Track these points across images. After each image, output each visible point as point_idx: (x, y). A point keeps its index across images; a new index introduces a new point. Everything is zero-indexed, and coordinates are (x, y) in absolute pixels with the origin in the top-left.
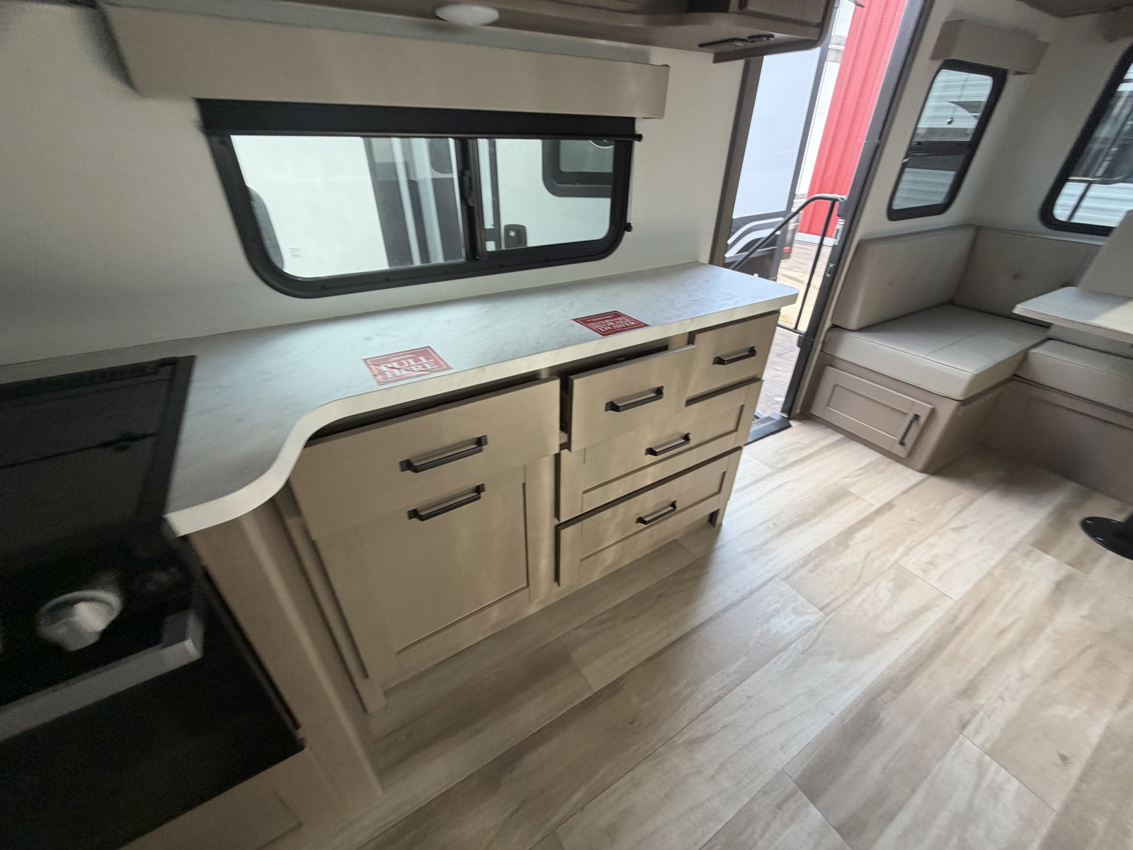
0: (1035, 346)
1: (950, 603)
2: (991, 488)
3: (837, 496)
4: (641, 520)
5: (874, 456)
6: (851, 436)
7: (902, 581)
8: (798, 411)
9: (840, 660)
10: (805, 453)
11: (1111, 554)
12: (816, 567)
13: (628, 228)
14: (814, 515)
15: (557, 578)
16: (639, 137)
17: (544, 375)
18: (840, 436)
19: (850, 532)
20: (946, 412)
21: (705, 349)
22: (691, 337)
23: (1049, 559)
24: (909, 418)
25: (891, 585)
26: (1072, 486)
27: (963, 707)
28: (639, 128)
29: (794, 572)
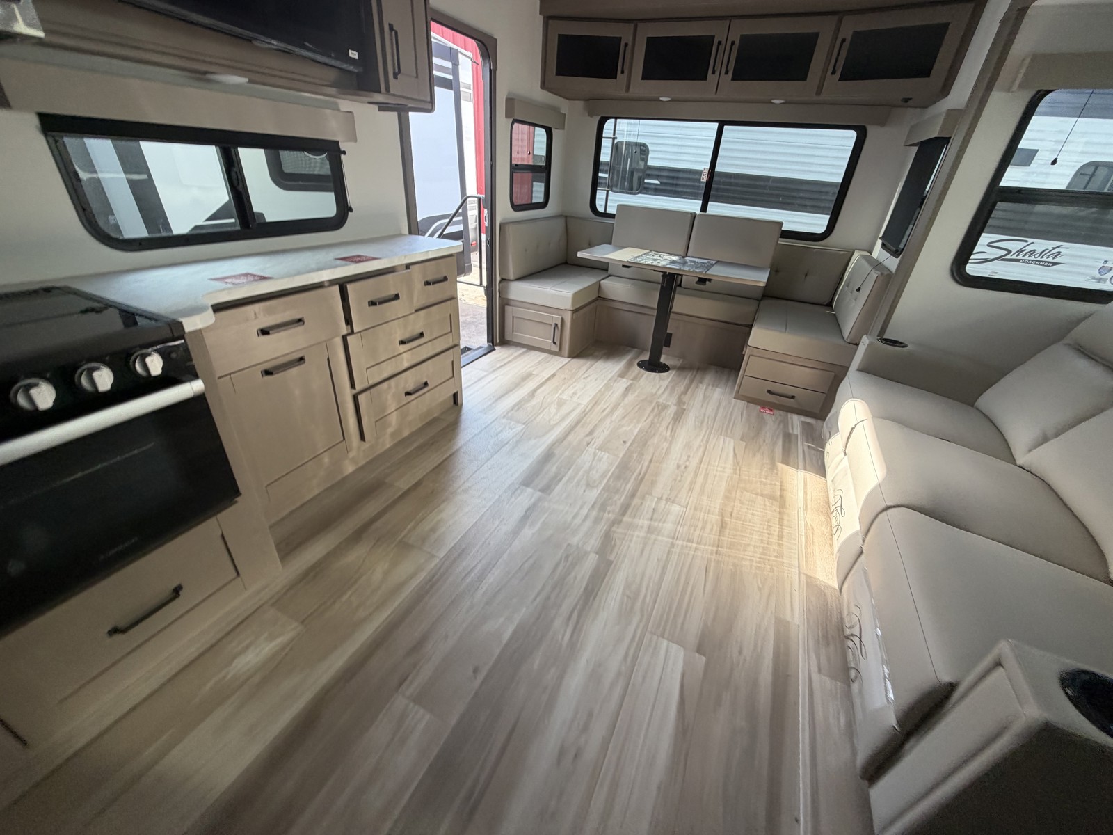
0: (602, 279)
1: (583, 406)
2: (599, 360)
3: (526, 377)
4: (408, 394)
5: (544, 355)
6: (531, 348)
7: (561, 403)
8: (498, 341)
9: (535, 439)
10: (506, 361)
11: (648, 373)
12: (518, 409)
13: (351, 210)
14: (515, 387)
15: (362, 438)
16: (344, 153)
17: (326, 284)
18: (524, 350)
19: (535, 390)
20: (568, 317)
21: (417, 275)
22: (408, 266)
23: (624, 380)
24: (553, 326)
25: (556, 406)
26: (636, 350)
27: (588, 439)
28: (343, 147)
29: (507, 413)
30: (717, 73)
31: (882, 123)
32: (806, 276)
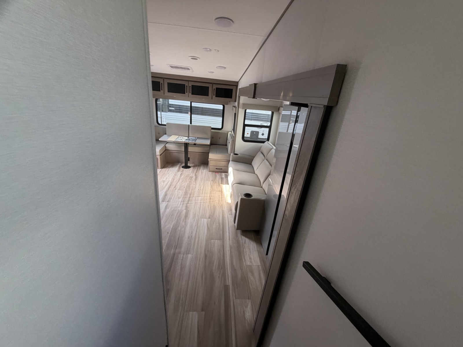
0: (166, 144)
1: (170, 181)
2: (170, 167)
7: (164, 182)
11: (185, 169)
20: (159, 157)
23: (179, 172)
26: (180, 163)
31: (227, 104)
32: (220, 138)
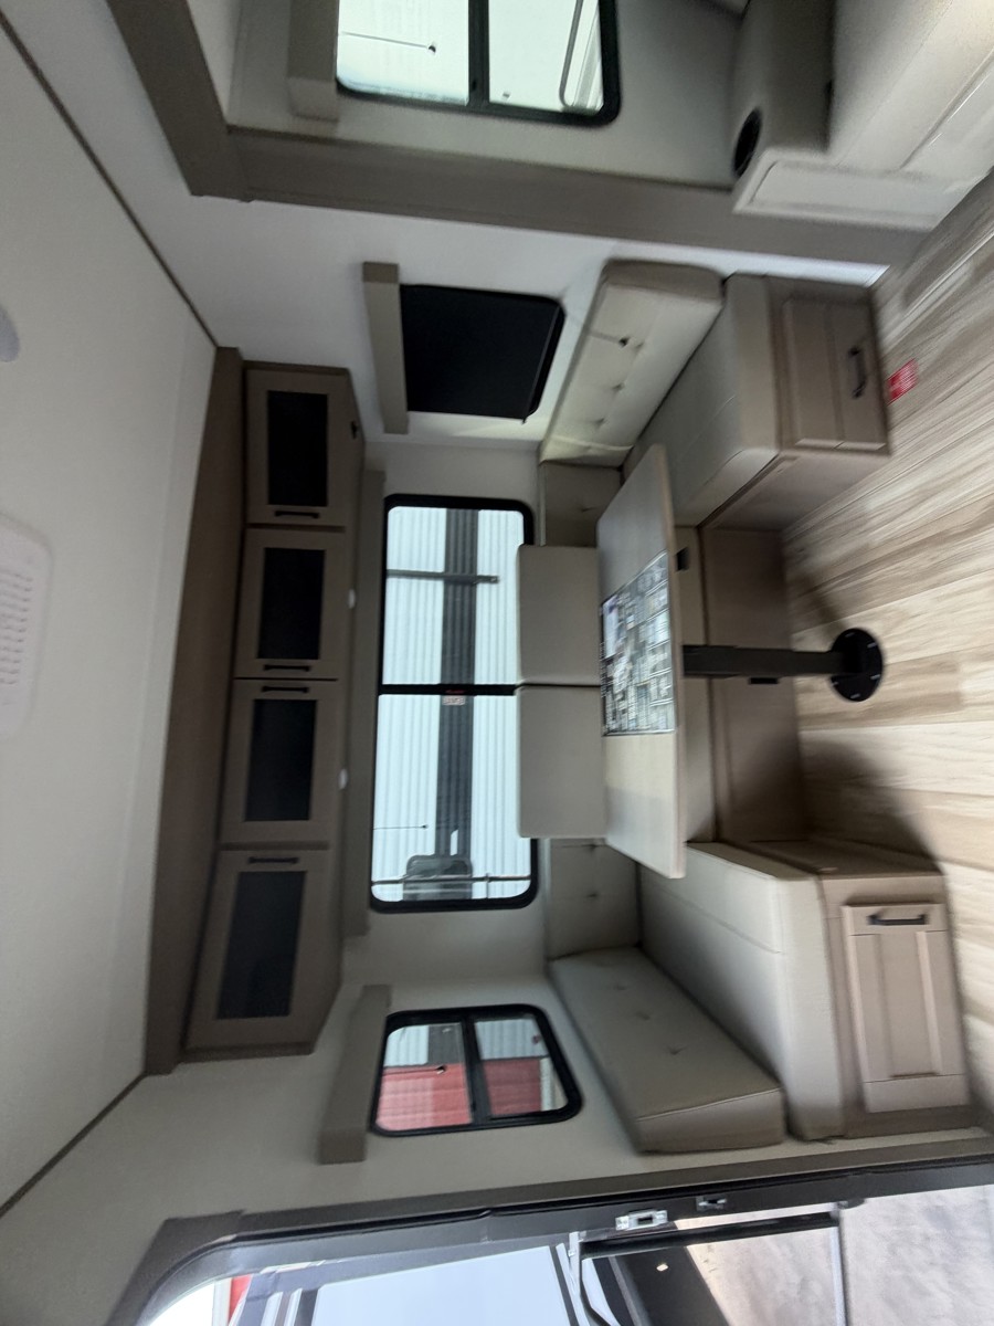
24: (879, 928)
30: (307, 684)
